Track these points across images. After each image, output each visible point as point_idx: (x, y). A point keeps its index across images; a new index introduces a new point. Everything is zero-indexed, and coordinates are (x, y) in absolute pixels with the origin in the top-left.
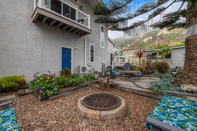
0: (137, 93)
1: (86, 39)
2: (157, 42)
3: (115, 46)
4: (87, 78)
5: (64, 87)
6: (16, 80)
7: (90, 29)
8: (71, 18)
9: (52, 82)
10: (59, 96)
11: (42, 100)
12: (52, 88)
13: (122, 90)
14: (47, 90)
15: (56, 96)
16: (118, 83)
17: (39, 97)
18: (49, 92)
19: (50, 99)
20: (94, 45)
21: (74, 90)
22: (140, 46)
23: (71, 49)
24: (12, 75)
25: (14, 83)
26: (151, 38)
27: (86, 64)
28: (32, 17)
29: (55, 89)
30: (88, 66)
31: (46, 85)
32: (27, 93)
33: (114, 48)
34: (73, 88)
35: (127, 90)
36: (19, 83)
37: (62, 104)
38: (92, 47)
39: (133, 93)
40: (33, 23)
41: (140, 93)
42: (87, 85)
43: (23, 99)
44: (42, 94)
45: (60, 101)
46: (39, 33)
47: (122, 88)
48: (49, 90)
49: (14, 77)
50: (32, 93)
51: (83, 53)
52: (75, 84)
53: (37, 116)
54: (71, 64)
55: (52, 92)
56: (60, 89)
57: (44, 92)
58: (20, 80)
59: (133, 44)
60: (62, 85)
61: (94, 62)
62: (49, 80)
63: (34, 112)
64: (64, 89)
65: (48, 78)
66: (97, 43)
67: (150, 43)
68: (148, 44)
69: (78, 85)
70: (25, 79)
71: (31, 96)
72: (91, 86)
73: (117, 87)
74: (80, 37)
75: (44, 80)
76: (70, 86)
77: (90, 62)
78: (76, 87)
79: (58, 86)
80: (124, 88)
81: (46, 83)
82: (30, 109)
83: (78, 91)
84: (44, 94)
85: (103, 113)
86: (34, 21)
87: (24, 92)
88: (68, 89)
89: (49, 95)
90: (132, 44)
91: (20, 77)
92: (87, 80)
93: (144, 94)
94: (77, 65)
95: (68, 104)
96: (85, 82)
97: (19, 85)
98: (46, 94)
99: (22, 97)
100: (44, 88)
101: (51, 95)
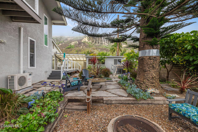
0: (124, 103)
1: (22, 28)
2: (81, 47)
7: (38, 15)
13: (108, 103)
20: (35, 41)
22: (68, 48)
26: (77, 42)
27: (22, 71)
30: (30, 75)
33: (53, 48)
35: (114, 102)
38: (32, 43)
39: (121, 104)
41: (127, 102)
42: (61, 111)
47: (108, 101)
59: (61, 44)
61: (35, 68)
66: (39, 39)
67: (76, 47)
68: (75, 48)
72: (64, 109)
73: (102, 101)
77: (29, 67)
80: (111, 101)
90: (59, 45)
93: (130, 102)
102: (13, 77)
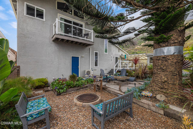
1: (91, 48)
3: (120, 50)
4: (88, 81)
5: (70, 88)
6: (43, 81)
7: (93, 42)
8: (78, 36)
9: (63, 84)
10: (67, 93)
11: (57, 95)
12: (63, 88)
14: (60, 89)
15: (65, 93)
16: (109, 86)
17: (56, 93)
18: (61, 91)
19: (62, 94)
20: (98, 52)
21: (77, 90)
23: (79, 57)
24: (41, 78)
25: (42, 83)
27: (90, 69)
28: (52, 38)
29: (65, 89)
30: (92, 70)
31: (60, 86)
32: (49, 90)
33: (119, 52)
34: (76, 88)
35: (111, 92)
36: (45, 83)
37: (68, 98)
40: (53, 42)
42: (87, 87)
43: (47, 93)
44: (57, 91)
45: (67, 96)
46: (56, 48)
48: (61, 89)
49: (42, 79)
50: (52, 90)
51: (89, 59)
52: (77, 86)
53: (55, 103)
54: (78, 69)
55: (63, 91)
56: (68, 89)
57: (59, 90)
58: (45, 81)
60: (69, 86)
61: (98, 67)
62: (62, 83)
63: (53, 101)
64: (70, 89)
65: (61, 82)
66: (101, 50)
69: (80, 86)
70: (48, 80)
71: (51, 92)
72: (90, 87)
73: (106, 90)
74: (86, 47)
75: (59, 83)
76: (74, 87)
77: (94, 67)
78: (79, 88)
79: (67, 87)
81: (60, 85)
82: (51, 99)
83: (80, 91)
84: (59, 91)
85: (84, 104)
86: (53, 41)
87: (47, 90)
88: (73, 89)
89: (61, 92)
91: (45, 79)
92: (88, 83)
94: (83, 70)
95: (71, 98)
96: (86, 85)
97: (44, 84)
98: (60, 91)
99: (46, 92)
100: (58, 88)
101: (62, 92)
102: (85, 71)
